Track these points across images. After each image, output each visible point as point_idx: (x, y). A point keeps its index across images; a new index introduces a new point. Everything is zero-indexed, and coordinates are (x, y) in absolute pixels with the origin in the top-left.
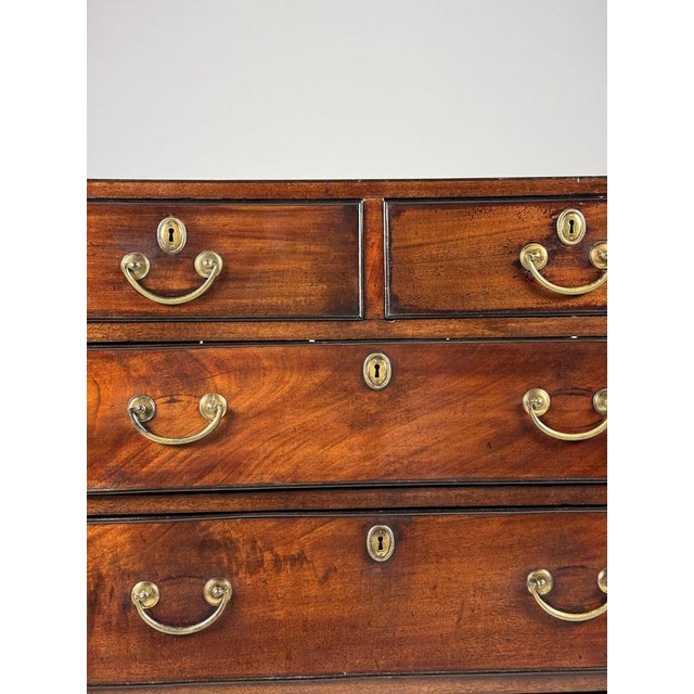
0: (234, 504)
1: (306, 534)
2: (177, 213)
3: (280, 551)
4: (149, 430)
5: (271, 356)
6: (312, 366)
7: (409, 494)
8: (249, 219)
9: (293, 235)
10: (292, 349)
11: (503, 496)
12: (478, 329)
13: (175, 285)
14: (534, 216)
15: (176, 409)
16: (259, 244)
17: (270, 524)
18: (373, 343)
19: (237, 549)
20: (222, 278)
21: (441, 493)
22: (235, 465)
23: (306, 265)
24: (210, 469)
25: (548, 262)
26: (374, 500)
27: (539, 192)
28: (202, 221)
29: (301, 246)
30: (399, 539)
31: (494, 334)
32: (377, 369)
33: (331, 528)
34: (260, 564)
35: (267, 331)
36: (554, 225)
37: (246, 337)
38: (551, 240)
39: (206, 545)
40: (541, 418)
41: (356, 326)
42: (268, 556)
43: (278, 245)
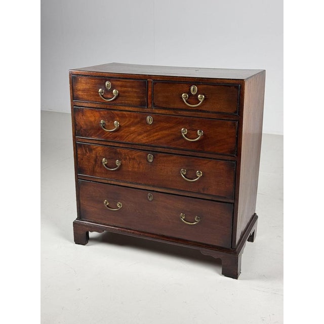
0: (121, 145)
1: (135, 154)
2: (109, 80)
3: (130, 157)
4: (104, 127)
5: (128, 114)
6: (136, 117)
7: (156, 148)
8: (124, 83)
9: (132, 87)
10: (132, 113)
11: (177, 152)
12: (172, 112)
13: (109, 96)
14: (186, 87)
15: (109, 124)
16: (126, 89)
17: (128, 151)
18: (149, 114)
19: (122, 155)
20: (118, 96)
21: (163, 149)
22: (121, 137)
23: (135, 95)
24: (116, 137)
25: (188, 98)
26: (149, 148)
27: (187, 81)
28: (114, 83)
29: (134, 90)
30: (154, 158)
31: (176, 114)
32: (149, 119)
33: (140, 153)
34: (126, 158)
35: (127, 108)
36: (190, 89)
37: (123, 109)
38: (189, 93)
39: (116, 153)
40: (185, 135)
41: (145, 109)
42: (128, 157)
43: (130, 89)
